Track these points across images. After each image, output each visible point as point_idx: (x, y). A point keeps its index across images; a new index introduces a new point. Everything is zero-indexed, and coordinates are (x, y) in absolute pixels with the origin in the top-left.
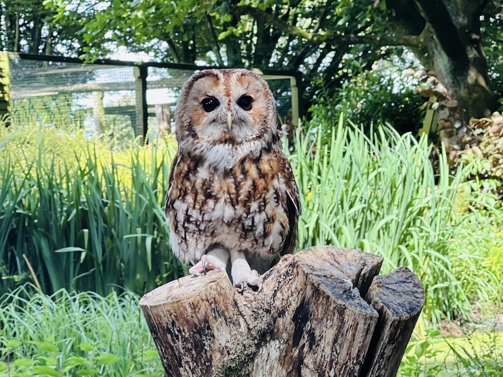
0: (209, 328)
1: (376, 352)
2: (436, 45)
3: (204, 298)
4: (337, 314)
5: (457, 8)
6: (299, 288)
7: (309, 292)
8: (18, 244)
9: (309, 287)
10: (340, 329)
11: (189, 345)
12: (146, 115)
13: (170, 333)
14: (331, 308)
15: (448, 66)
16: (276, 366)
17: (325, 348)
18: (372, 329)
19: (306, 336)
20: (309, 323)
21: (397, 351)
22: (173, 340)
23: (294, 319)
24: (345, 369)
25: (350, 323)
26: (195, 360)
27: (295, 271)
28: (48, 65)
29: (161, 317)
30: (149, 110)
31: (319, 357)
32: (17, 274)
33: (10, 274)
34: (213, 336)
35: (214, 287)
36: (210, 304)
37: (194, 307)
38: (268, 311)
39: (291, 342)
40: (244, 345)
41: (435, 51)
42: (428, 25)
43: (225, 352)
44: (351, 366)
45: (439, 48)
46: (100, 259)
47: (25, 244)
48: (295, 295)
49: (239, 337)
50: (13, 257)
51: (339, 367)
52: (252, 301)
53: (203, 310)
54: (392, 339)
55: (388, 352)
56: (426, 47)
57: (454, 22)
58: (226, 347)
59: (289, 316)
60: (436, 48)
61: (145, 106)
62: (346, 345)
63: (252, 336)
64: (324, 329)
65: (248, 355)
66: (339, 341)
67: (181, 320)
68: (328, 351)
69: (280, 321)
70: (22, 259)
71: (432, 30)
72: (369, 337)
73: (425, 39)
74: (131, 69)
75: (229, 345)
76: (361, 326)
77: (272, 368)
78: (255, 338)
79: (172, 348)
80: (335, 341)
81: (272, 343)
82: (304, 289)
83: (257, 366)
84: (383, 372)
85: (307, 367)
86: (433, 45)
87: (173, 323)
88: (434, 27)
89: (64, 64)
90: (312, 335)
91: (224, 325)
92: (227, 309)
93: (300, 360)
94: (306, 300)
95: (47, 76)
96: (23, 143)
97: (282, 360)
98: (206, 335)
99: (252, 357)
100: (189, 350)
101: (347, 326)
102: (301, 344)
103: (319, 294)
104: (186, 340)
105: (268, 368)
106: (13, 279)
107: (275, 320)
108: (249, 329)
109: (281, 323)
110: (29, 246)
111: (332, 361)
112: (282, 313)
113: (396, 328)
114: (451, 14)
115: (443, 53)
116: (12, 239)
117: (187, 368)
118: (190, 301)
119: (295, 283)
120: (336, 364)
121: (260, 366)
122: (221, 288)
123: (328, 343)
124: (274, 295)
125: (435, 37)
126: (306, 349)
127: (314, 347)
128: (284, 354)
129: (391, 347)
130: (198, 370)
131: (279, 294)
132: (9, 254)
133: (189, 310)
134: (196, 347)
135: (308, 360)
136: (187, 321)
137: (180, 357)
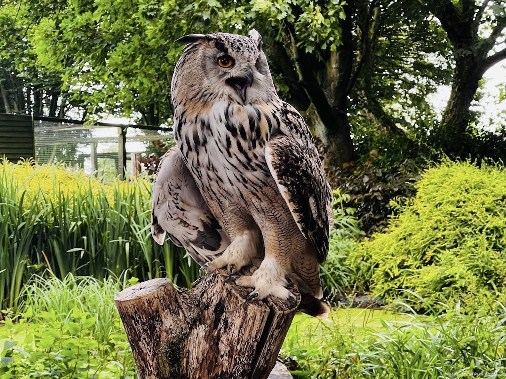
0: (159, 316)
1: (268, 334)
2: (317, 117)
3: (156, 296)
4: (242, 309)
5: (331, 94)
6: (218, 291)
7: (225, 294)
8: (39, 244)
9: (225, 290)
10: (244, 318)
11: (146, 327)
12: (125, 159)
13: (134, 319)
14: (239, 305)
15: (325, 131)
16: (202, 341)
17: (235, 331)
18: (265, 319)
19: (222, 323)
20: (224, 314)
21: (281, 334)
22: (135, 324)
23: (215, 311)
24: (247, 345)
25: (251, 315)
26: (149, 337)
27: (216, 280)
28: (62, 125)
29: (127, 308)
30: (128, 156)
31: (231, 336)
32: (37, 264)
33: (32, 264)
34: (162, 321)
35: (163, 289)
36: (160, 301)
37: (150, 302)
38: (198, 306)
39: (212, 326)
40: (182, 328)
41: (316, 121)
42: (312, 104)
43: (170, 332)
44: (252, 343)
45: (319, 119)
46: (94, 255)
47: (43, 244)
48: (215, 296)
49: (178, 322)
50: (35, 253)
51: (243, 343)
52: (187, 299)
53: (155, 305)
54: (278, 326)
55: (276, 333)
56: (310, 119)
57: (329, 103)
58: (170, 329)
59: (211, 309)
60: (317, 119)
61: (125, 153)
62: (248, 329)
63: (187, 321)
64: (234, 318)
65: (184, 334)
66: (244, 326)
67: (141, 311)
68: (236, 332)
69: (206, 312)
70: (41, 254)
71: (314, 107)
72: (264, 324)
73: (310, 114)
74: (116, 129)
75: (172, 327)
76: (258, 317)
77: (200, 343)
78: (189, 323)
79: (134, 329)
80: (241, 326)
81: (200, 326)
82: (221, 292)
83: (190, 341)
84: (272, 347)
85: (222, 342)
86: (315, 117)
87: (136, 313)
88: (315, 106)
89: (72, 124)
90: (226, 322)
91: (169, 314)
92: (171, 304)
93: (219, 338)
94: (223, 299)
95: (59, 132)
96: (43, 177)
97: (206, 338)
98: (157, 321)
99: (187, 336)
100: (145, 331)
101: (249, 317)
102: (219, 328)
103: (231, 296)
104: (144, 324)
105: (197, 343)
106: (34, 268)
107: (202, 312)
108: (185, 318)
109: (206, 313)
110: (46, 246)
111: (239, 339)
112: (207, 307)
113: (281, 319)
114: (327, 97)
115: (321, 122)
116: (35, 241)
117: (144, 342)
118: (147, 298)
119: (216, 288)
120: (242, 341)
121: (192, 342)
122: (168, 290)
123: (237, 327)
124: (202, 295)
125: (316, 112)
126: (222, 331)
127: (227, 330)
128: (207, 334)
129: (277, 331)
130: (151, 344)
131: (205, 295)
132: (32, 251)
133: (146, 304)
134: (150, 329)
135: (224, 338)
136: (145, 312)
137: (140, 335)
